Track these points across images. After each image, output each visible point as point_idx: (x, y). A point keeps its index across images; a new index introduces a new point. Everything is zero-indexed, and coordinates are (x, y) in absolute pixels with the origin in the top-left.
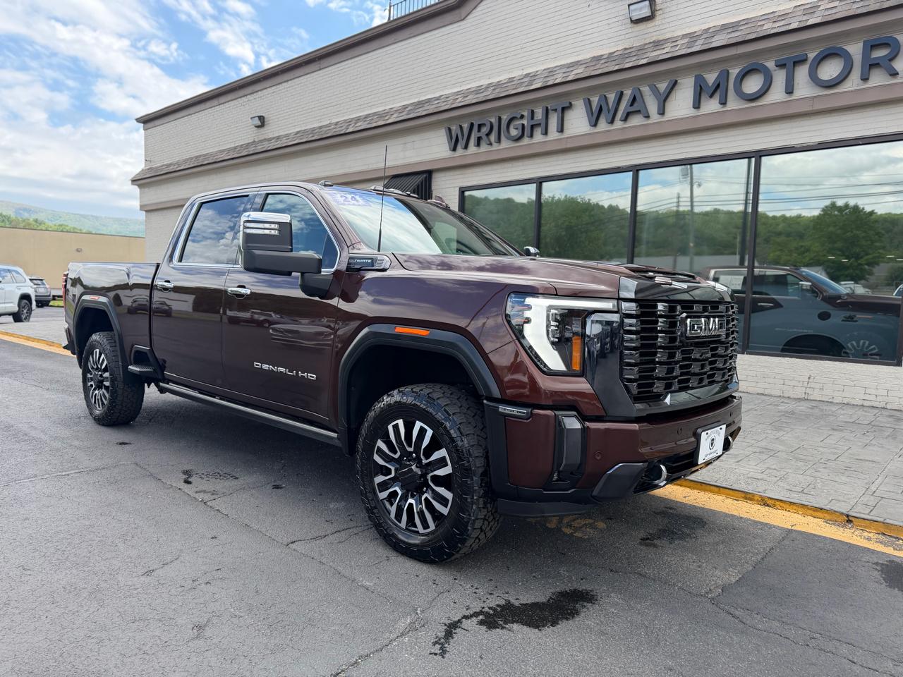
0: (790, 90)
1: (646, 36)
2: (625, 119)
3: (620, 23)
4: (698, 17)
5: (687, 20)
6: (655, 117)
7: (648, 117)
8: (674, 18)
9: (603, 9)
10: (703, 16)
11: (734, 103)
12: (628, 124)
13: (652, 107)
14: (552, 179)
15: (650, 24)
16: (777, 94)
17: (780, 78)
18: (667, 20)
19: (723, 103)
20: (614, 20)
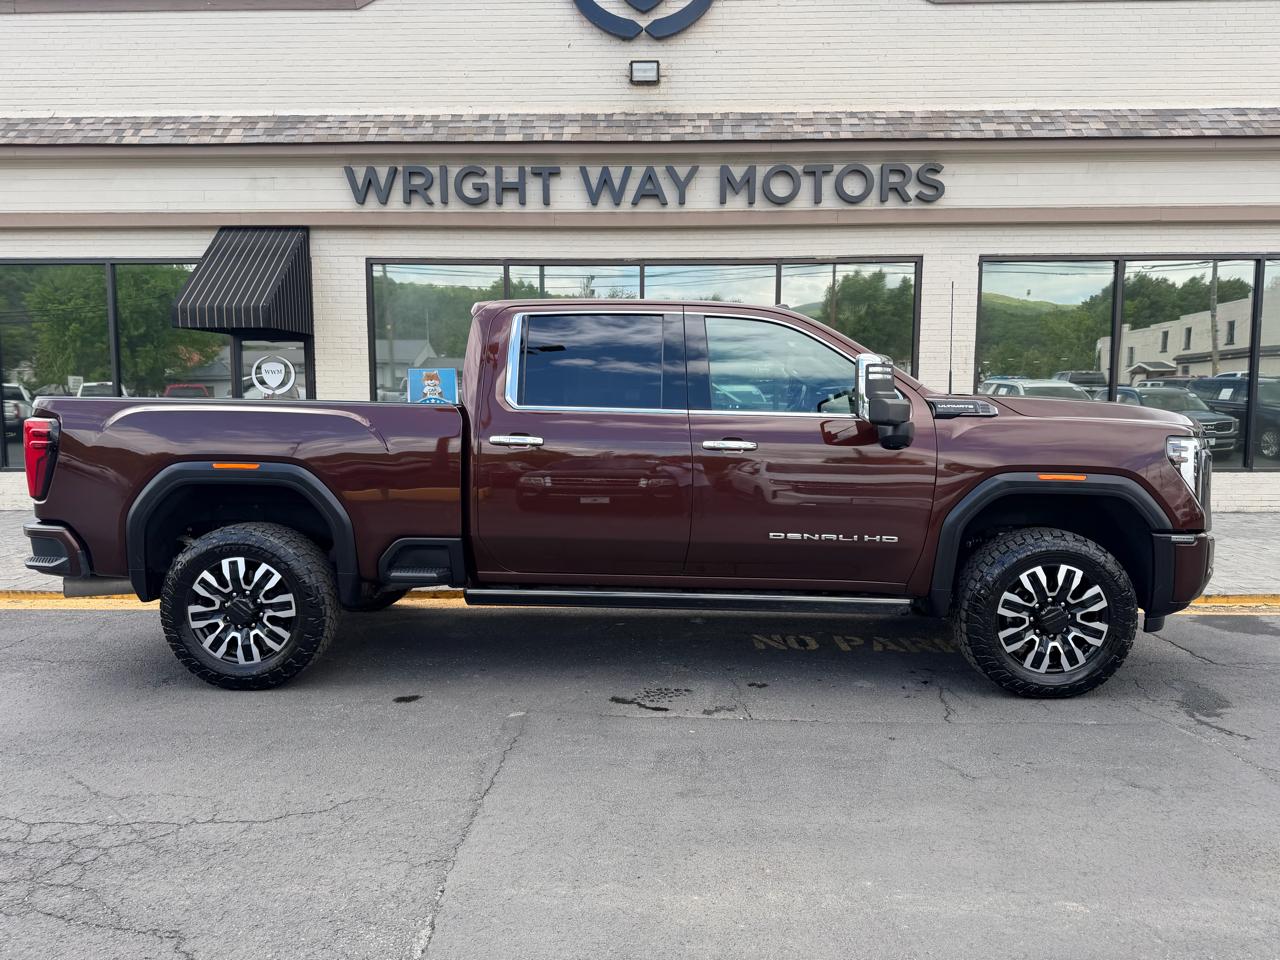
0: (818, 200)
1: (650, 104)
2: (635, 203)
3: (614, 79)
4: (710, 97)
5: (698, 97)
6: (672, 206)
7: (664, 204)
8: (683, 91)
9: (590, 55)
10: (717, 97)
11: (761, 205)
12: (638, 209)
13: (670, 192)
14: (528, 263)
15: (653, 91)
16: (803, 202)
17: (807, 183)
18: (674, 91)
19: (751, 203)
20: (605, 73)
